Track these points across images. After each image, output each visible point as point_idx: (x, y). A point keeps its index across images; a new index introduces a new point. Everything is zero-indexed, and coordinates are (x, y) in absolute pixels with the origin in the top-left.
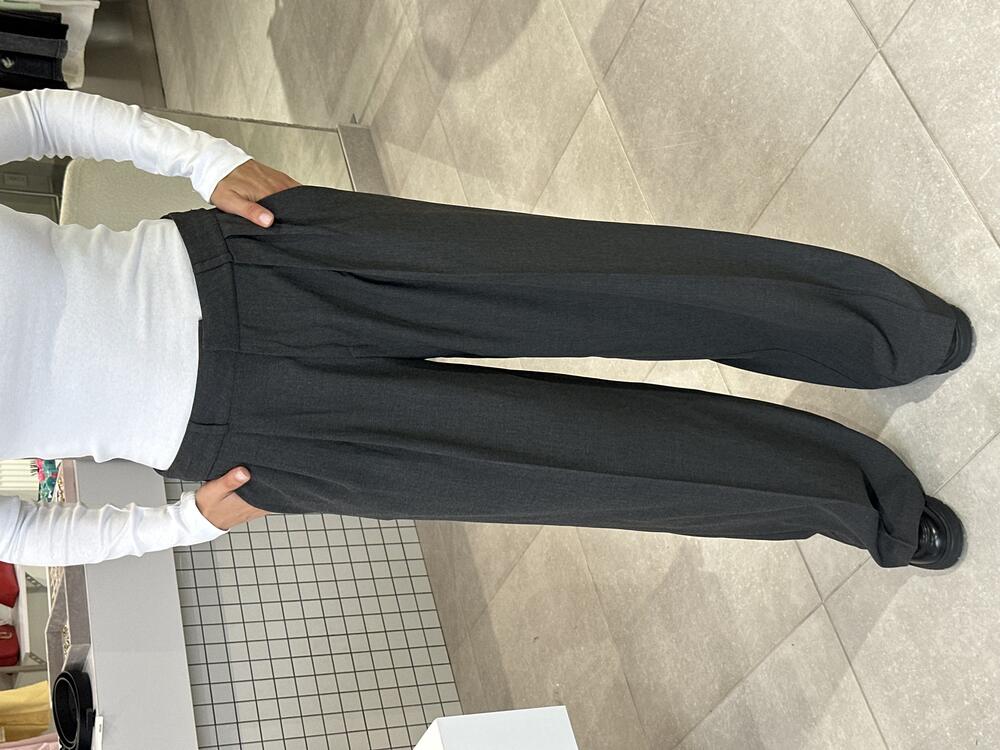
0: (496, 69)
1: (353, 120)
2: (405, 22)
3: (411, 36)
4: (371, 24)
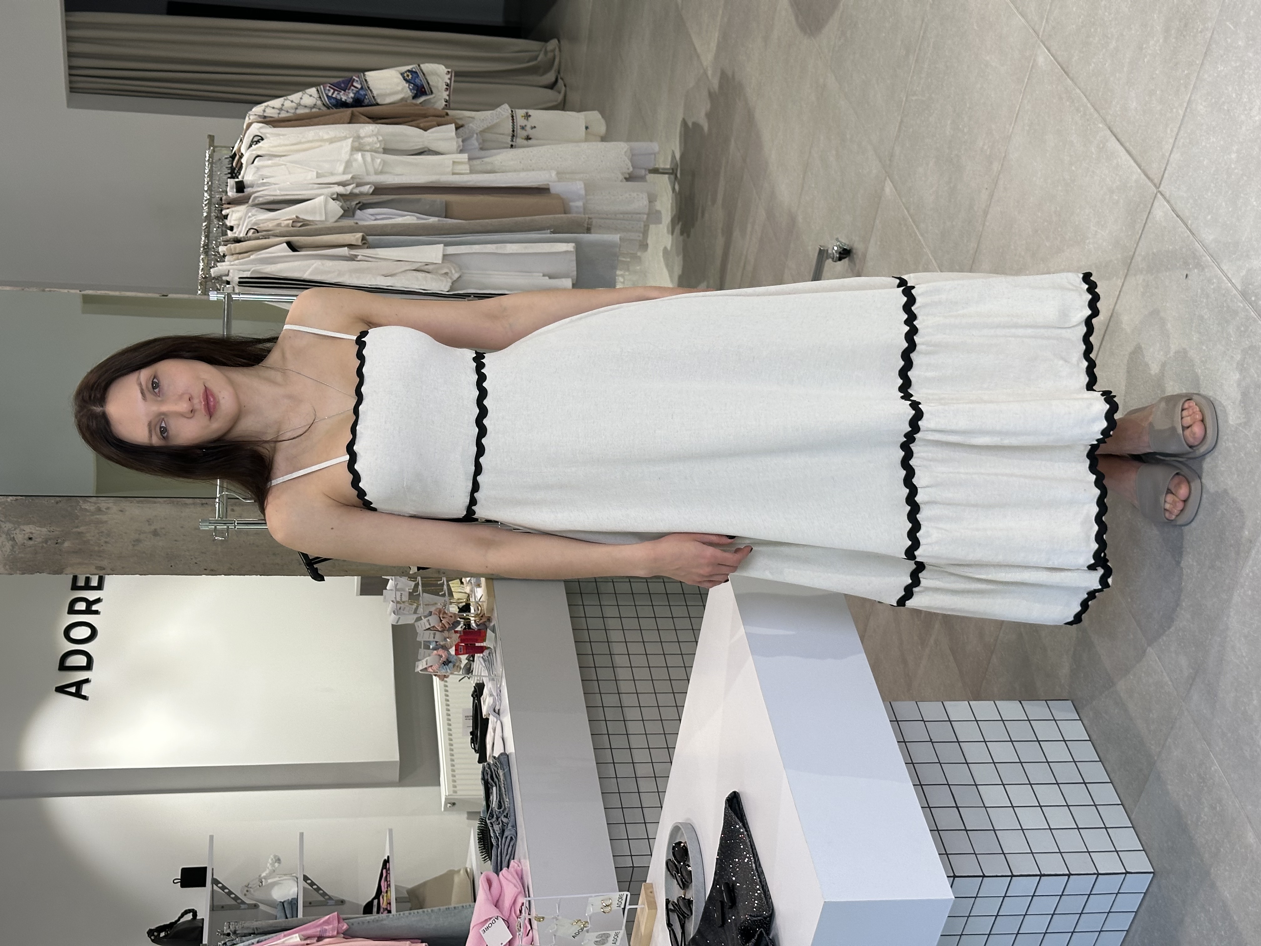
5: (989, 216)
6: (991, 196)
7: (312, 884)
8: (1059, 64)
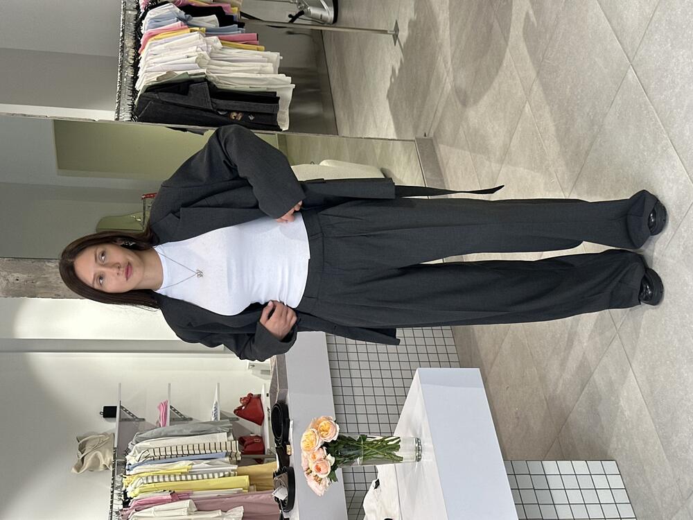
0: (485, 97)
1: (425, 135)
2: (447, 80)
3: (450, 87)
4: (432, 84)
5: (589, 157)
6: (591, 145)
7: (175, 410)
8: (641, 84)
